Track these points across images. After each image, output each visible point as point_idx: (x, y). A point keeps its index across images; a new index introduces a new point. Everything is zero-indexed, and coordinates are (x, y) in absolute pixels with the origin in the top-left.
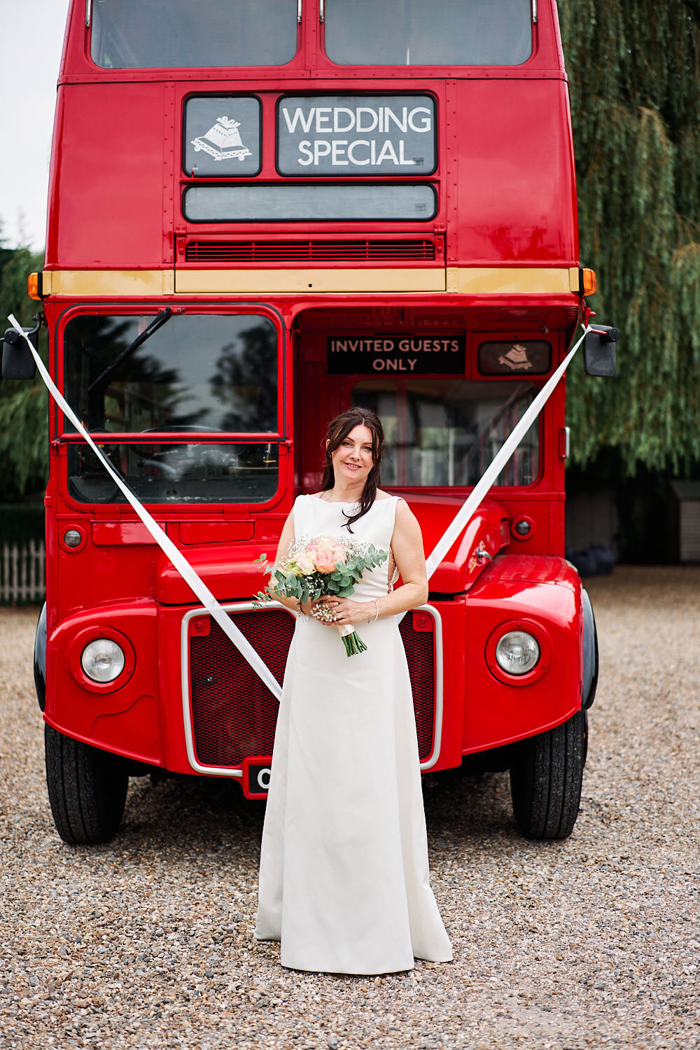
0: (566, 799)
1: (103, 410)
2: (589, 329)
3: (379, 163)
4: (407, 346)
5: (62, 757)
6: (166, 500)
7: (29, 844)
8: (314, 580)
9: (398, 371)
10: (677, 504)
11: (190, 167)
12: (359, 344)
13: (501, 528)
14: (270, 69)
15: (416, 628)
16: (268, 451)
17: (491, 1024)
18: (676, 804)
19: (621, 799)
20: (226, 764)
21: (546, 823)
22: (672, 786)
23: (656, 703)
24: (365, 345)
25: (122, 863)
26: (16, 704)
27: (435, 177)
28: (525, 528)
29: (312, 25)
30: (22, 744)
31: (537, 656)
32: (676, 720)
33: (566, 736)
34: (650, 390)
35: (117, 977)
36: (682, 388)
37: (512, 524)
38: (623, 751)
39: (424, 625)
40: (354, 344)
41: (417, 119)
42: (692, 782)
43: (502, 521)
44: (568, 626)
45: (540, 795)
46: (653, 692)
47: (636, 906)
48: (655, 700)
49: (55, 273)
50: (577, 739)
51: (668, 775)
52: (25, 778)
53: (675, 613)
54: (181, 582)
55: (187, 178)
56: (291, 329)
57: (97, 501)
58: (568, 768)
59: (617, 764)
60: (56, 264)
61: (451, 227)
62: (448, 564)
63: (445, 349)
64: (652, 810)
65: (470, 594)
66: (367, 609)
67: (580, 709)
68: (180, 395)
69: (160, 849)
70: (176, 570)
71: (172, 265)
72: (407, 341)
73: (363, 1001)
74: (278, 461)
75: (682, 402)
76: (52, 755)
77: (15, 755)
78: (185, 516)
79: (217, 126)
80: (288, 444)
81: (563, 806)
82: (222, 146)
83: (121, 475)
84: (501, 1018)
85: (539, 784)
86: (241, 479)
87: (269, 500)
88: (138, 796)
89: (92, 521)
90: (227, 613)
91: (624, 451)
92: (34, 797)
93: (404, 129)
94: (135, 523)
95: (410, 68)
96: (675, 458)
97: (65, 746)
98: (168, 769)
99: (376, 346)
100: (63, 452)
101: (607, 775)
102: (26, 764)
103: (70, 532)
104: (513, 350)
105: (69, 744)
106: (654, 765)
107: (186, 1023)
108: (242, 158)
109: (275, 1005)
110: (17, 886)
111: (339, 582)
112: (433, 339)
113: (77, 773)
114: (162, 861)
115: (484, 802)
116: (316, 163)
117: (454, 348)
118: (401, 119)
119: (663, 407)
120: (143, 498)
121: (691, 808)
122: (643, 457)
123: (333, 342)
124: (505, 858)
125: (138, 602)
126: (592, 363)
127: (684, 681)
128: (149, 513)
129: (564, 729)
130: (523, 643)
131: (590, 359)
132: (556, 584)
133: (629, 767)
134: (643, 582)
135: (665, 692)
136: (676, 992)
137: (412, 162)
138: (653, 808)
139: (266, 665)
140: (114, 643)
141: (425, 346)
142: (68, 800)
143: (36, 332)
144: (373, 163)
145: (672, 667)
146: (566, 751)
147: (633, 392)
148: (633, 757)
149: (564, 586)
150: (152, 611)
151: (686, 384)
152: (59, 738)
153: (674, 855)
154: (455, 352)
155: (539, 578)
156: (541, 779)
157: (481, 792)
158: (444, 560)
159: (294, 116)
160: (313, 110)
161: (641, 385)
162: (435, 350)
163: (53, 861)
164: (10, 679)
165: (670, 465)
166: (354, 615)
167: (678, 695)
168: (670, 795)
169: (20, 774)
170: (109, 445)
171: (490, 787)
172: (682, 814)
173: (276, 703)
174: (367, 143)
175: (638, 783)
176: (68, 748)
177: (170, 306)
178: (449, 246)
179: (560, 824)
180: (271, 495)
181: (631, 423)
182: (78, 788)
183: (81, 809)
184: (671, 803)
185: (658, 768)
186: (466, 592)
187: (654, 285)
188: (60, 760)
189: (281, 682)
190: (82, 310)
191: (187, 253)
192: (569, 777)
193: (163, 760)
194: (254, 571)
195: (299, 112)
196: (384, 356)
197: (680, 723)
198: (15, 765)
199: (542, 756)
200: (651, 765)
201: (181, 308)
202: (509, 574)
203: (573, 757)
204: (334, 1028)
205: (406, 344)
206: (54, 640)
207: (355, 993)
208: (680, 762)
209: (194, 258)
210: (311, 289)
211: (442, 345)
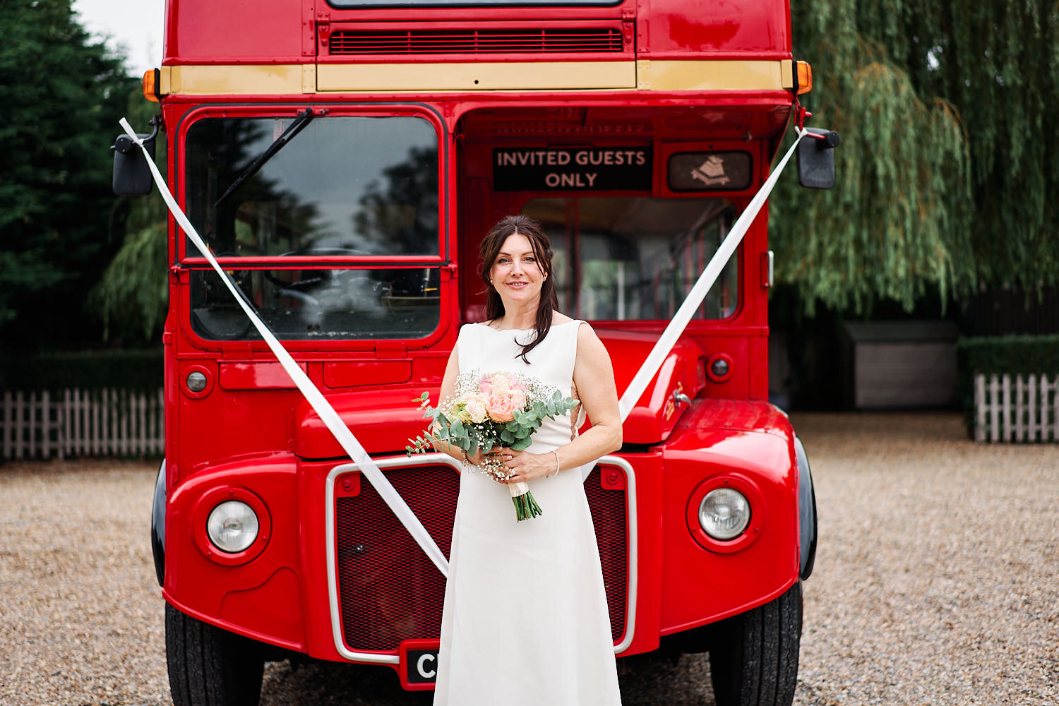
0: (780, 685)
1: (234, 235)
2: (805, 132)
4: (585, 159)
5: (185, 641)
6: (307, 336)
8: (484, 430)
9: (575, 187)
10: (851, 347)
12: (530, 156)
13: (697, 368)
15: (605, 486)
16: (427, 279)
19: (834, 680)
20: (380, 649)
22: (890, 664)
23: (856, 565)
24: (537, 158)
26: (139, 571)
28: (722, 368)
30: (143, 618)
31: (747, 518)
32: (882, 585)
33: (780, 612)
34: (829, 223)
36: (865, 222)
37: (708, 362)
38: (828, 622)
39: (613, 483)
40: (523, 156)
42: (912, 659)
43: (698, 360)
44: (783, 482)
45: (749, 682)
46: (851, 552)
48: (854, 562)
49: (175, 68)
50: (793, 615)
51: (883, 650)
52: (146, 659)
53: (860, 464)
54: (325, 433)
56: (454, 134)
57: (225, 337)
58: (782, 649)
59: (823, 638)
60: (176, 58)
61: (642, 13)
62: (641, 410)
63: (630, 161)
64: (873, 694)
65: (667, 445)
66: (545, 463)
67: (797, 579)
68: (321, 232)
70: (319, 418)
71: (313, 58)
72: (585, 153)
74: (439, 290)
75: (865, 236)
76: (174, 638)
77: (135, 632)
78: (329, 354)
80: (451, 269)
81: (777, 693)
83: (254, 307)
85: (748, 668)
86: (396, 311)
87: (429, 335)
88: (275, 681)
89: (219, 361)
90: (380, 469)
91: (802, 289)
92: (156, 683)
94: (271, 363)
96: (857, 296)
97: (189, 628)
98: (311, 655)
99: (550, 158)
100: (185, 279)
101: (815, 651)
102: (147, 642)
103: (194, 375)
104: (708, 163)
105: (194, 625)
106: (866, 638)
111: (516, 433)
112: (615, 150)
113: (203, 659)
115: (677, 686)
117: (640, 160)
119: (844, 240)
120: (280, 334)
121: (916, 691)
122: (823, 295)
123: (500, 155)
125: (274, 456)
126: (808, 172)
127: (883, 539)
128: (288, 352)
129: (778, 603)
130: (732, 502)
131: (804, 168)
132: (766, 432)
133: (838, 640)
135: (864, 552)
138: (873, 691)
139: (427, 530)
140: (246, 506)
141: (607, 158)
142: (193, 691)
143: (153, 139)
145: (867, 524)
146: (781, 629)
147: (812, 225)
148: (840, 630)
149: (776, 435)
150: (291, 468)
151: (869, 215)
152: (181, 618)
154: (639, 166)
155: (746, 425)
156: (751, 663)
157: (672, 673)
158: (636, 405)
161: (821, 218)
162: (617, 162)
164: (133, 542)
165: (852, 303)
166: (530, 471)
167: (879, 556)
168: (891, 676)
169: (140, 654)
170: (240, 271)
171: (681, 667)
173: (442, 580)
176: (192, 630)
177: (311, 107)
178: (640, 35)
180: (431, 329)
181: (810, 258)
182: (204, 676)
184: (893, 685)
185: (871, 642)
186: (663, 443)
188: (183, 644)
189: (447, 553)
190: (207, 112)
191: (331, 45)
192: (784, 660)
193: (305, 645)
194: (412, 419)
196: (559, 170)
197: (886, 588)
198: (134, 643)
199: (752, 636)
200: (862, 638)
201: (325, 109)
202: (709, 421)
203: (788, 636)
205: (583, 156)
206: (174, 501)
208: (894, 634)
209: (339, 50)
210: (477, 86)
211: (626, 157)
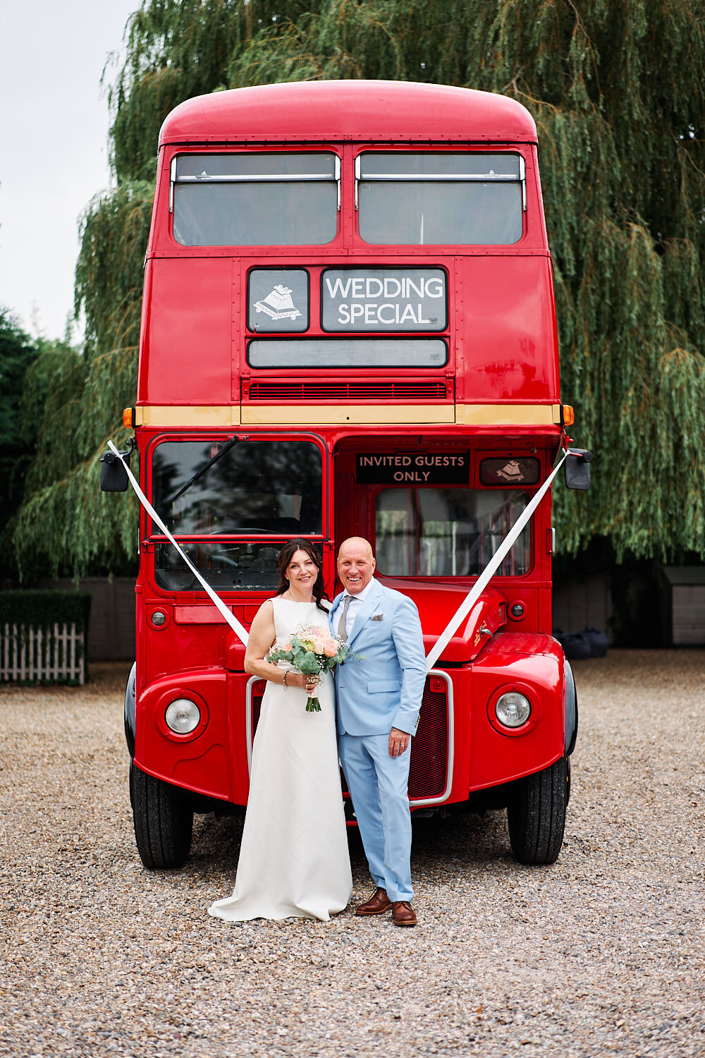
2: (569, 452)
3: (402, 322)
4: (422, 461)
5: (147, 795)
6: (233, 588)
7: (116, 869)
9: (415, 482)
10: (669, 587)
11: (252, 325)
12: (382, 460)
13: (500, 610)
14: (317, 248)
15: (433, 690)
17: (493, 975)
18: (645, 840)
19: (600, 836)
21: (537, 849)
23: (636, 766)
24: (387, 460)
25: (195, 881)
27: (447, 333)
28: (519, 610)
29: (349, 213)
31: (528, 712)
32: (652, 779)
33: (552, 777)
35: (211, 950)
37: (508, 607)
39: (439, 687)
40: (378, 460)
41: (432, 288)
42: (660, 824)
43: (500, 605)
44: (553, 689)
45: (532, 827)
47: (606, 906)
48: (636, 763)
49: (146, 408)
50: (561, 780)
51: (641, 819)
55: (250, 334)
56: (332, 453)
57: (178, 588)
58: (554, 804)
60: (147, 401)
61: (459, 373)
62: (457, 639)
63: (453, 464)
65: (475, 663)
67: (563, 755)
69: (224, 871)
71: (239, 402)
72: (422, 458)
73: (398, 963)
76: (139, 793)
78: (247, 600)
79: (274, 292)
80: (330, 544)
81: (550, 835)
82: (278, 309)
83: (197, 568)
84: (501, 972)
85: (531, 817)
89: (173, 604)
91: (614, 541)
93: (422, 296)
94: (209, 606)
95: (425, 247)
96: (663, 548)
97: (149, 787)
98: (235, 803)
99: (397, 461)
100: (151, 549)
103: (157, 614)
104: (509, 465)
105: (153, 785)
106: (630, 812)
107: (269, 976)
108: (294, 318)
109: (332, 966)
110: (115, 896)
112: (443, 455)
113: (159, 808)
114: (227, 880)
115: (486, 839)
116: (353, 322)
117: (461, 463)
118: (419, 288)
119: (653, 500)
120: (215, 586)
122: (632, 548)
123: (361, 458)
124: (504, 877)
125: (210, 669)
126: (571, 479)
127: (663, 748)
128: (220, 598)
129: (551, 772)
130: (517, 702)
131: (569, 476)
132: (544, 656)
133: (609, 814)
134: (635, 664)
135: (646, 757)
136: (632, 957)
137: (428, 322)
138: (626, 843)
140: (191, 702)
141: (437, 461)
142: (151, 830)
143: (130, 454)
144: (397, 322)
145: (654, 737)
146: (553, 790)
147: (624, 487)
148: (613, 807)
149: (550, 658)
150: (222, 677)
152: (144, 780)
153: (639, 874)
154: (460, 466)
155: (531, 651)
156: (532, 813)
158: (454, 636)
159: (335, 285)
160: (350, 280)
161: (631, 480)
162: (445, 464)
163: (139, 880)
165: (659, 554)
168: (641, 834)
170: (188, 544)
172: (649, 847)
174: (392, 306)
175: (615, 825)
176: (152, 788)
177: (237, 435)
178: (458, 388)
179: (548, 849)
181: (622, 515)
182: (159, 820)
183: (161, 838)
184: (641, 839)
185: (633, 814)
186: (471, 661)
187: (641, 387)
190: (168, 436)
191: (250, 393)
192: (555, 811)
193: (231, 796)
195: (339, 281)
196: (403, 469)
197: (655, 780)
199: (534, 794)
200: (627, 812)
201: (246, 436)
202: (506, 647)
203: (557, 794)
204: (378, 978)
206: (143, 700)
207: (392, 959)
208: (652, 810)
209: (255, 396)
210: (348, 421)
211: (450, 461)
